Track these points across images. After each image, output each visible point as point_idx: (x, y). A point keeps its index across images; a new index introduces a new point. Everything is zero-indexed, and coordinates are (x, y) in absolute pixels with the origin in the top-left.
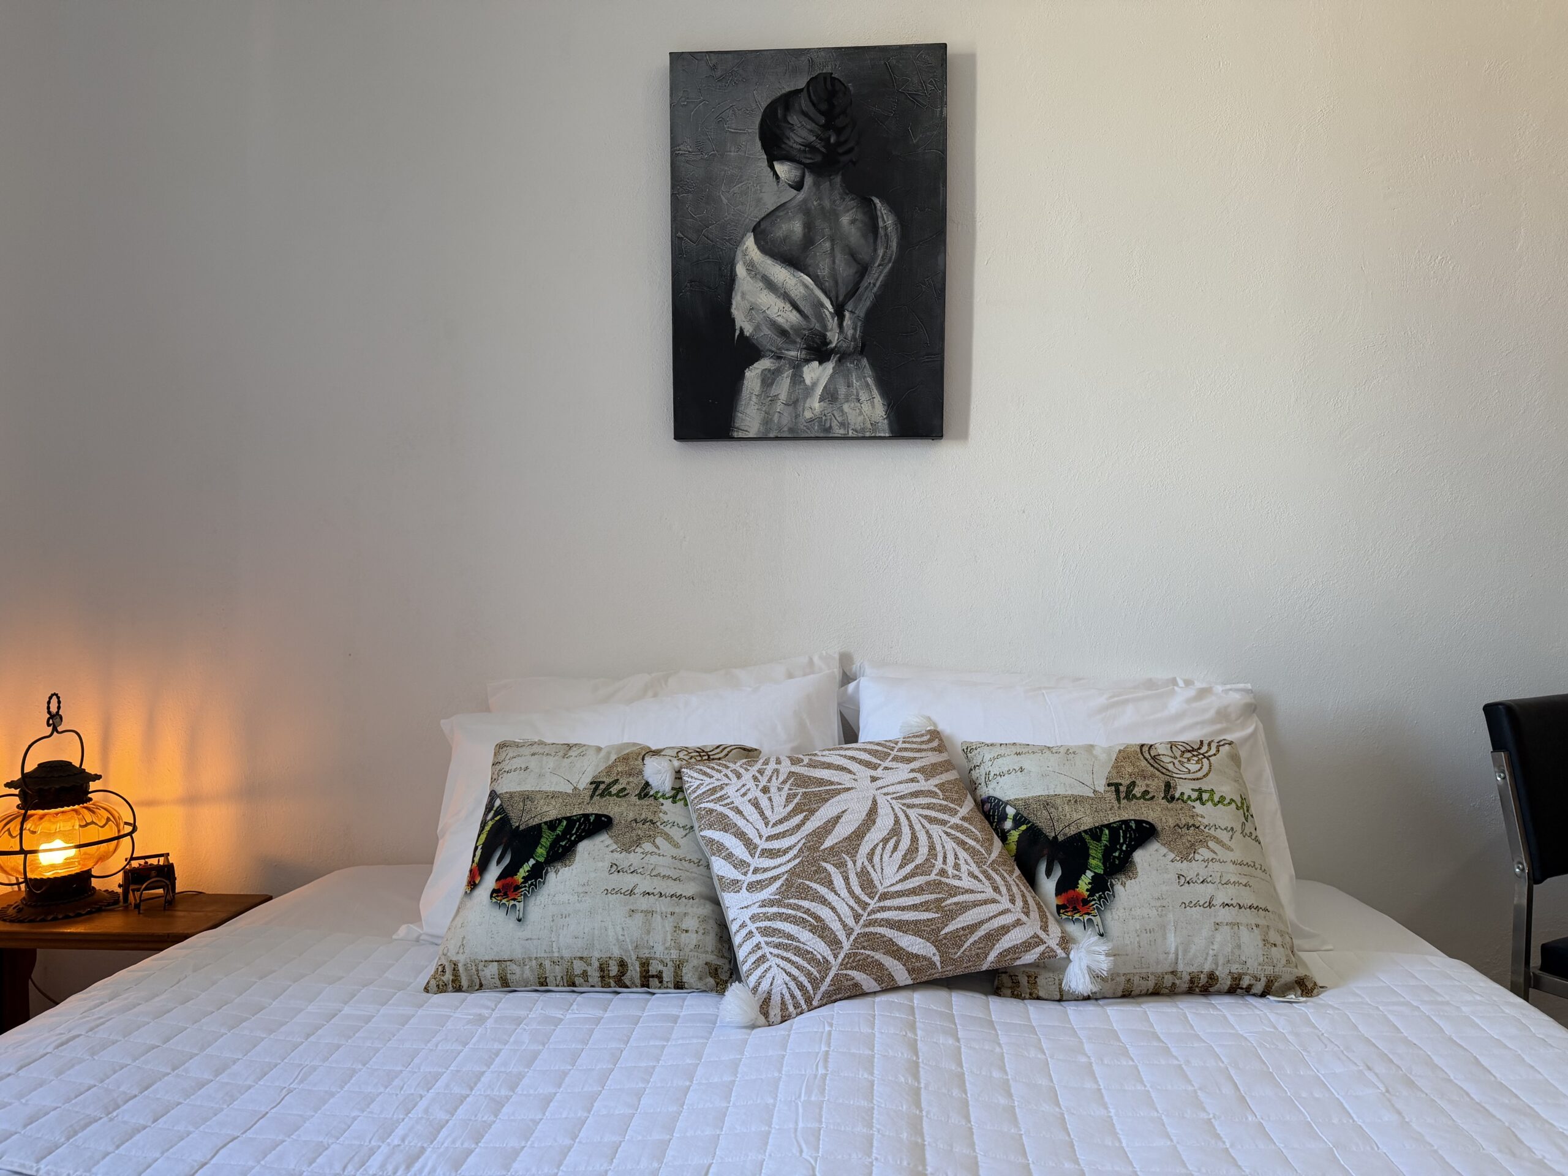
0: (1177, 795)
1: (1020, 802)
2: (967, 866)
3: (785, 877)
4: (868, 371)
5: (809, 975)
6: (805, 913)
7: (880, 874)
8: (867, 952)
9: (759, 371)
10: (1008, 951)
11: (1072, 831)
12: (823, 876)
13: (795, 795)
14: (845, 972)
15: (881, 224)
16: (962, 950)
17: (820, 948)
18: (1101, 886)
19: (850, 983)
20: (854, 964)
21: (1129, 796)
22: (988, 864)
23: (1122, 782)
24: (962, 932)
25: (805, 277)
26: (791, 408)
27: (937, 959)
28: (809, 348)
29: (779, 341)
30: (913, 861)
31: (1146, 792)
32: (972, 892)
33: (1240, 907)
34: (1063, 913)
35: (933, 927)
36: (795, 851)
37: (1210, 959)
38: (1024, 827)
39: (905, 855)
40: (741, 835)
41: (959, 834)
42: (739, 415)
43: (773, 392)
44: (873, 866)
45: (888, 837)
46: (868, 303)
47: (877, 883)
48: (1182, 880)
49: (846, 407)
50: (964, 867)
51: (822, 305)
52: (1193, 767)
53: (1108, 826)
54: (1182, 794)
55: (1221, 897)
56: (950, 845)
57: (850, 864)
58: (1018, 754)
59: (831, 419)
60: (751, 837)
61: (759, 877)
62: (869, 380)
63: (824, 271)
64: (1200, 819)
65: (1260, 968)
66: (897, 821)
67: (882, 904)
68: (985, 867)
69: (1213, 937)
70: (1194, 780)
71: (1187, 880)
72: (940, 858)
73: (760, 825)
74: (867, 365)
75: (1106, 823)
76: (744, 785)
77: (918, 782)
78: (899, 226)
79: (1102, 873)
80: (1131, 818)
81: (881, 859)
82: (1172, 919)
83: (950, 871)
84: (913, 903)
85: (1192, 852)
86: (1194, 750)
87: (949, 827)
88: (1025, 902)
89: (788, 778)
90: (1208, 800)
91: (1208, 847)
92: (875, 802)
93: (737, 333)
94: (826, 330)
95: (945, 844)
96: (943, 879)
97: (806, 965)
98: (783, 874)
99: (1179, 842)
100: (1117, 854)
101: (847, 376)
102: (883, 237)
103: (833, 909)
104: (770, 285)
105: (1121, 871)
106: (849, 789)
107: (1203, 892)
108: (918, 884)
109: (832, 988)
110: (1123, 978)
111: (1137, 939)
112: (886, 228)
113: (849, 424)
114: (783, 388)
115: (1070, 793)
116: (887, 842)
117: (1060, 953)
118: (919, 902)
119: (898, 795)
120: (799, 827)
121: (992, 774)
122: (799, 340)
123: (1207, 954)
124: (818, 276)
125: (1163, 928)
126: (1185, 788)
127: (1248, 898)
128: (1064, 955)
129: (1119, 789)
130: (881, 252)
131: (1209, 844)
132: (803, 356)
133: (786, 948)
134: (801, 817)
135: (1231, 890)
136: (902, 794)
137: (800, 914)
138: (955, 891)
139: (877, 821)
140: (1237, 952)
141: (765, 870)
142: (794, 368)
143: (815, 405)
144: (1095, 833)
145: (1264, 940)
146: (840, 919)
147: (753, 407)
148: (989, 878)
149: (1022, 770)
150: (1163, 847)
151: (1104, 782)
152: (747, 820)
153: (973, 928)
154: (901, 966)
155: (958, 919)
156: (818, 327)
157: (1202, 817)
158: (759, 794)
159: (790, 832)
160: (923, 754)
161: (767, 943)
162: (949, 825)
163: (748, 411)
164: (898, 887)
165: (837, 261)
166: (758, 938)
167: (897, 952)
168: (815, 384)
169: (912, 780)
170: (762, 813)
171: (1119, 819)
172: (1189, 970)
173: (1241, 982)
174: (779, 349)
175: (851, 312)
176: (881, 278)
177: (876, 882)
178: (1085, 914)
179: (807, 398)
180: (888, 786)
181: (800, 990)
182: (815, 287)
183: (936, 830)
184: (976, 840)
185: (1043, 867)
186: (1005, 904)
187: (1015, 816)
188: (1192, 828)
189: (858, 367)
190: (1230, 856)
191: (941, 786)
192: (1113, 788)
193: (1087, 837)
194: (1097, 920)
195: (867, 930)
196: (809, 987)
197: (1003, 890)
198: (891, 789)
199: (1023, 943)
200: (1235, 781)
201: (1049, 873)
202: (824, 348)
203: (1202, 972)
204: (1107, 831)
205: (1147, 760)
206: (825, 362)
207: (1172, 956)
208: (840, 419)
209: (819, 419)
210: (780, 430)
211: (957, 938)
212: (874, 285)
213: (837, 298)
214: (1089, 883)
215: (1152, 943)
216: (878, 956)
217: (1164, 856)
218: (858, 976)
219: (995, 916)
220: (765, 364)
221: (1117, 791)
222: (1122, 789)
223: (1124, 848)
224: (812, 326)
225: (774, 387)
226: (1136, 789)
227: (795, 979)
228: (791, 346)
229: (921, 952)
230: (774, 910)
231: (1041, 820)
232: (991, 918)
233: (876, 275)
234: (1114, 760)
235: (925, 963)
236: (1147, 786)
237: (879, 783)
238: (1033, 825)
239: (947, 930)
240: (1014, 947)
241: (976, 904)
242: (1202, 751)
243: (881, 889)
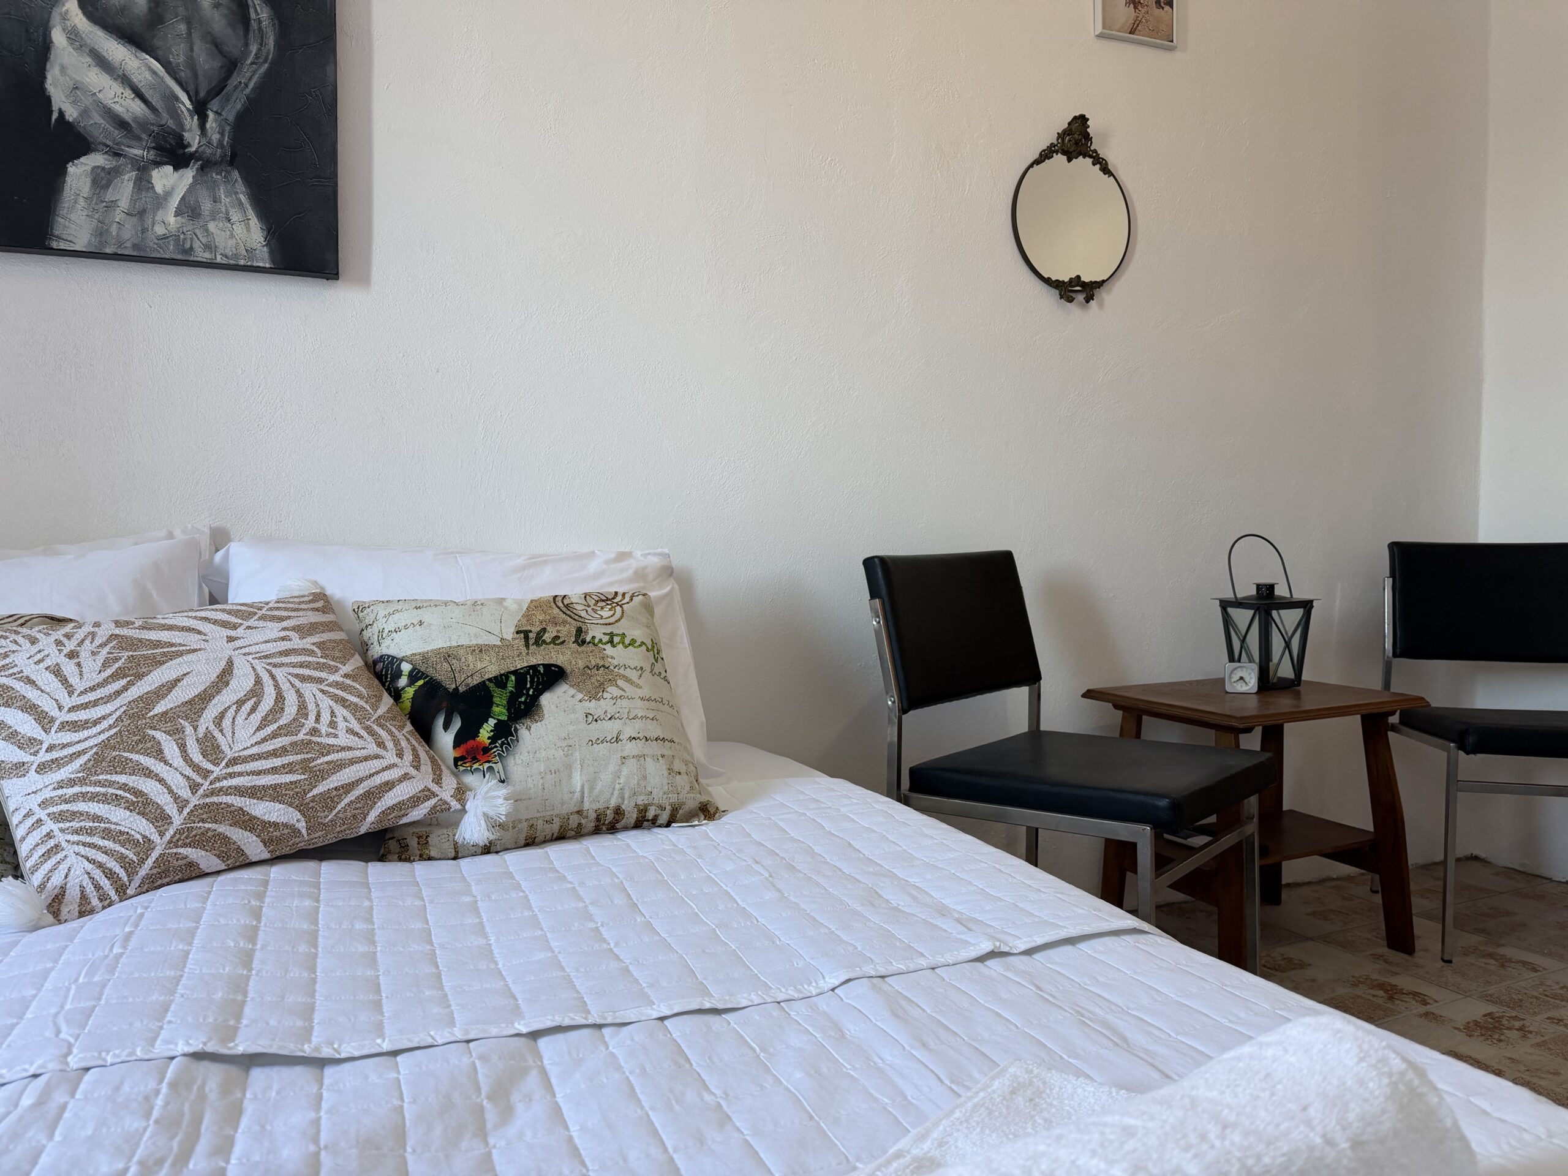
0: (588, 639)
1: (418, 657)
2: (346, 724)
3: (94, 750)
4: (240, 186)
5: (122, 859)
6: (120, 788)
7: (230, 739)
8: (207, 825)
9: (89, 168)
10: (392, 808)
11: (476, 680)
12: (149, 745)
13: (117, 659)
14: (175, 850)
15: (253, 16)
16: (334, 813)
17: (139, 826)
18: (505, 733)
19: (180, 862)
20: (188, 841)
21: (539, 641)
22: (372, 720)
23: (533, 629)
24: (335, 793)
25: (152, 60)
26: (135, 219)
27: (302, 826)
28: (158, 148)
29: (117, 134)
30: (275, 722)
31: (557, 637)
32: (350, 749)
33: (647, 740)
34: (461, 765)
35: (297, 790)
36: (111, 721)
37: (616, 793)
38: (421, 682)
39: (267, 715)
40: (30, 708)
41: (337, 692)
42: (60, 219)
43: (110, 196)
44: (221, 731)
45: (244, 698)
46: (239, 106)
47: (225, 747)
48: (590, 718)
49: (212, 226)
50: (341, 725)
51: (177, 99)
52: (606, 613)
53: (515, 673)
54: (594, 637)
55: (629, 731)
56: (326, 703)
57: (189, 730)
58: (416, 608)
59: (192, 239)
60: (46, 709)
61: (55, 755)
62: (242, 197)
63: (178, 55)
64: (610, 660)
65: (665, 796)
66: (258, 681)
67: (230, 770)
68: (369, 723)
69: (620, 771)
70: (606, 624)
71: (595, 718)
72: (312, 717)
73: (62, 694)
74: (239, 179)
75: (513, 669)
76: (40, 651)
77: (290, 640)
78: (276, 22)
79: (506, 719)
80: (539, 663)
81: (233, 722)
82: (578, 757)
83: (324, 728)
84: (272, 766)
85: (601, 691)
86: (608, 599)
87: (327, 685)
88: (416, 756)
89: (109, 641)
90: (619, 643)
91: (617, 686)
92: (230, 663)
93: (55, 116)
94: (184, 130)
95: (319, 703)
96: (313, 739)
97: (118, 847)
98: (91, 748)
99: (588, 682)
100: (523, 699)
101: (213, 188)
102: (257, 32)
103: (161, 781)
104: (103, 63)
105: (526, 715)
106: (195, 650)
107: (610, 728)
108: (280, 745)
109: (155, 871)
110: (525, 824)
111: (541, 781)
112: (260, 22)
113: (216, 247)
114: (123, 191)
115: (474, 642)
116: (243, 704)
117: (455, 805)
118: (280, 764)
119: (263, 654)
120: (118, 693)
121: (386, 631)
122: (144, 136)
123: (614, 789)
124: (170, 62)
125: (569, 767)
126: (596, 632)
127: (654, 731)
128: (459, 807)
129: (528, 636)
130: (254, 48)
131: (618, 683)
132: (152, 157)
133: (91, 832)
134: (123, 682)
135: (638, 724)
136: (268, 653)
137: (111, 791)
138: (330, 749)
139: (231, 682)
140: (643, 783)
141: (64, 746)
142: (138, 170)
143: (168, 220)
144: (500, 681)
145: (669, 769)
146: (170, 791)
147: (79, 212)
148: (372, 733)
149: (421, 623)
150: (571, 688)
151: (513, 629)
152: (42, 691)
153: (348, 787)
154: (255, 838)
155: (331, 779)
156: (171, 123)
157: (612, 658)
158: (62, 660)
159: (104, 700)
160: (301, 613)
161: (62, 830)
162: (326, 683)
163: (73, 217)
164: (255, 750)
165: (195, 48)
166: (50, 825)
167: (248, 822)
168: (168, 194)
169: (283, 639)
170: (64, 681)
171: (526, 665)
172: (595, 807)
173: (647, 814)
174: (117, 144)
175: (216, 112)
176: (254, 80)
177: (223, 747)
178: (485, 762)
179: (158, 209)
180: (250, 646)
181: (109, 879)
182: (166, 75)
183: (308, 689)
184: (360, 696)
185: (440, 721)
186: (391, 757)
187: (411, 672)
188: (602, 669)
189: (227, 180)
190: (639, 692)
191: (319, 645)
192: (522, 635)
193: (491, 686)
194: (498, 767)
195: (208, 800)
196: (122, 874)
197: (390, 745)
198: (253, 649)
199: (411, 798)
200: (647, 627)
201: (446, 727)
202: (181, 152)
203: (608, 808)
204: (513, 678)
205: (559, 608)
206: (182, 168)
207: (578, 795)
208: (204, 240)
209: (175, 237)
210: (120, 245)
211: (329, 800)
212: (246, 85)
213: (197, 93)
214: (491, 731)
215: (557, 784)
216: (222, 828)
217: (573, 697)
218: (192, 853)
219: (377, 773)
220: (96, 160)
221: (526, 638)
222: (531, 635)
223: (531, 692)
224: (163, 122)
225: (110, 189)
226: (546, 635)
227: (100, 866)
228: (133, 143)
229: (283, 819)
230: (77, 789)
231: (441, 673)
232: (372, 775)
233: (248, 74)
234: (525, 609)
235: (286, 831)
236: (558, 631)
237: (238, 643)
238: (432, 678)
239: (315, 792)
240: (400, 803)
241: (352, 762)
242: (615, 601)
243: (230, 754)
